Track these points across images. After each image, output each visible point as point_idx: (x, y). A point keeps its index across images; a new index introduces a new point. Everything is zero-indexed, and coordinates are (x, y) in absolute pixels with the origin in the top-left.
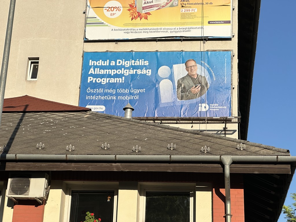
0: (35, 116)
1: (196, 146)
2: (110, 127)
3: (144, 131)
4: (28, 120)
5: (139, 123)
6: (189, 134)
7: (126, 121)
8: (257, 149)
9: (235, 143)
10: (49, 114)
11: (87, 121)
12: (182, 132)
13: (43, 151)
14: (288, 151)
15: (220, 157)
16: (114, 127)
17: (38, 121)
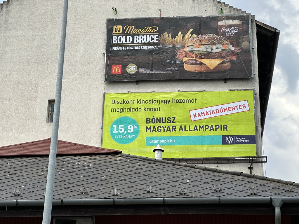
0: (66, 160)
2: (147, 169)
3: (183, 173)
4: (60, 164)
5: (175, 164)
6: (229, 176)
7: (161, 163)
9: (281, 184)
10: (80, 157)
11: (121, 164)
12: (222, 174)
13: (86, 196)
15: (271, 198)
16: (151, 169)
17: (71, 164)
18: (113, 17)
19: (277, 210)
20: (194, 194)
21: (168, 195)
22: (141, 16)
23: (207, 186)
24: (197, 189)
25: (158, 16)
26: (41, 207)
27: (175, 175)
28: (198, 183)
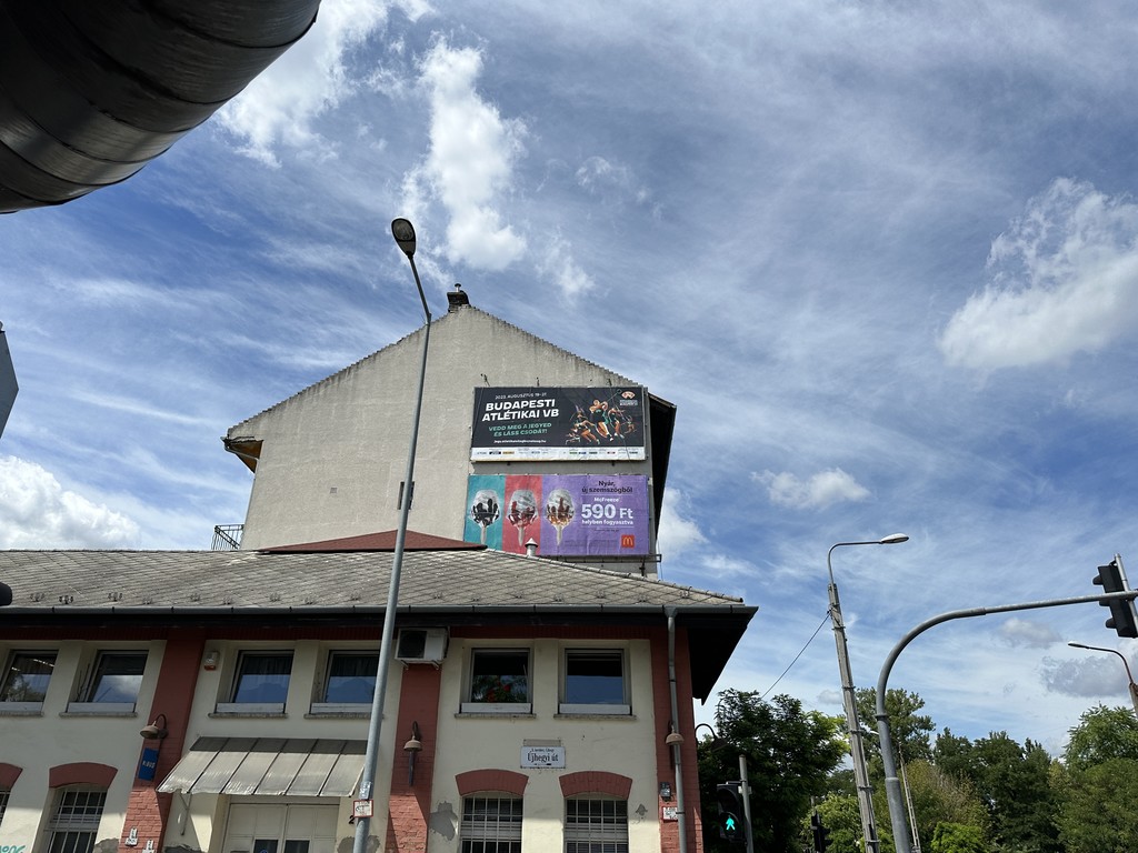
0: (418, 555)
1: (629, 593)
3: (559, 573)
5: (550, 563)
6: (615, 578)
8: (704, 597)
9: (675, 589)
10: (437, 553)
13: (440, 601)
14: (741, 600)
15: (663, 606)
17: (423, 562)
18: (484, 385)
19: (670, 620)
20: (571, 601)
21: (540, 601)
22: (515, 386)
23: (589, 590)
24: (576, 594)
25: (535, 386)
26: (380, 614)
27: (550, 576)
28: (577, 586)
